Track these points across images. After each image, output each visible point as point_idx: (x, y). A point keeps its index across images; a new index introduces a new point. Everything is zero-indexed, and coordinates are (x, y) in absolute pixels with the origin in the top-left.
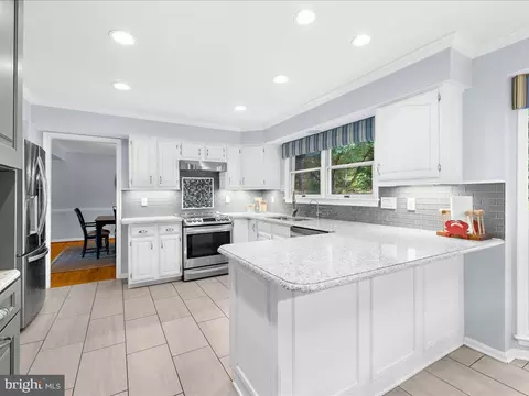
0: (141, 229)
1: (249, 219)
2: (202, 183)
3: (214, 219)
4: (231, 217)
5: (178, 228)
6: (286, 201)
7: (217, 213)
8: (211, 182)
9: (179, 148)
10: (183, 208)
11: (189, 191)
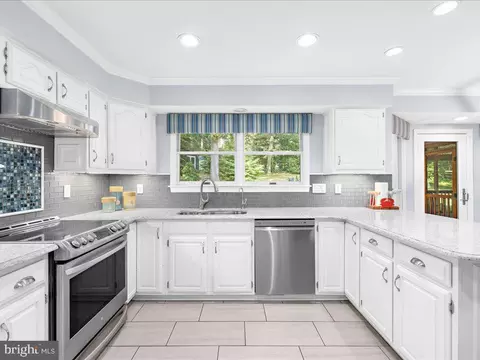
2: (22, 156)
6: (172, 191)
7: (57, 218)
8: (39, 156)
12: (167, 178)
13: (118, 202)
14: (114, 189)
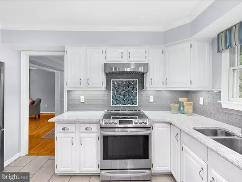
2: (128, 84)
6: (223, 106)
7: (142, 111)
8: (136, 84)
9: (104, 53)
10: (112, 106)
11: (117, 91)
13: (182, 108)
14: (181, 99)
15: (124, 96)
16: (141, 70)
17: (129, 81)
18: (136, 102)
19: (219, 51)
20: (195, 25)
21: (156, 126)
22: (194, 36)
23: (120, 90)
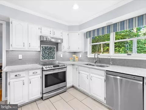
0: (17, 73)
1: (73, 65)
2: (51, 48)
3: (58, 66)
4: (66, 64)
5: (39, 72)
6: (88, 57)
7: (58, 62)
8: (54, 48)
9: (40, 29)
10: (41, 60)
11: (44, 52)
12: (86, 53)
13: (74, 59)
14: (74, 56)
15: (49, 54)
16: (59, 41)
17: (51, 47)
18: (55, 58)
19: (87, 38)
20: (81, 27)
21: (68, 66)
22: (80, 31)
23: (46, 52)
